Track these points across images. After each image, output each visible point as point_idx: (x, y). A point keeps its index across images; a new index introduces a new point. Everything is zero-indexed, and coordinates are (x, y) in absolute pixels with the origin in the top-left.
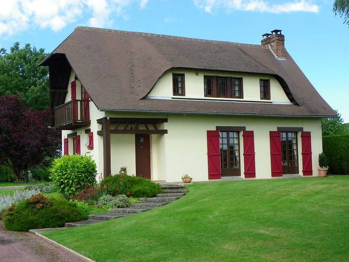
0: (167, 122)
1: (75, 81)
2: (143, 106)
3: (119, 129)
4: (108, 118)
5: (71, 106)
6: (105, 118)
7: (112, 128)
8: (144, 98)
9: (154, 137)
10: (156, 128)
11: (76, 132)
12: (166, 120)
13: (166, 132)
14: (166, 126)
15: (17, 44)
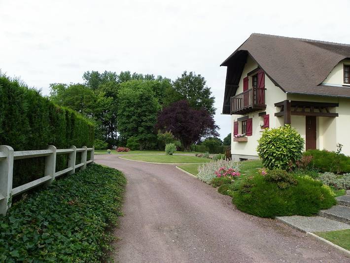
0: (338, 106)
1: (248, 77)
2: (319, 91)
3: (297, 111)
4: (290, 101)
5: (242, 96)
6: (287, 101)
7: (293, 109)
8: (320, 85)
9: (321, 120)
10: (328, 111)
11: (248, 116)
12: (337, 105)
13: (337, 115)
14: (337, 110)
15: (186, 72)
